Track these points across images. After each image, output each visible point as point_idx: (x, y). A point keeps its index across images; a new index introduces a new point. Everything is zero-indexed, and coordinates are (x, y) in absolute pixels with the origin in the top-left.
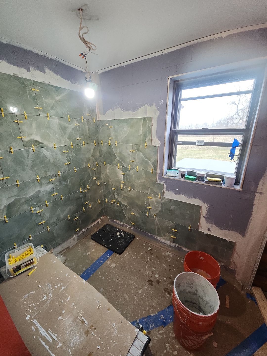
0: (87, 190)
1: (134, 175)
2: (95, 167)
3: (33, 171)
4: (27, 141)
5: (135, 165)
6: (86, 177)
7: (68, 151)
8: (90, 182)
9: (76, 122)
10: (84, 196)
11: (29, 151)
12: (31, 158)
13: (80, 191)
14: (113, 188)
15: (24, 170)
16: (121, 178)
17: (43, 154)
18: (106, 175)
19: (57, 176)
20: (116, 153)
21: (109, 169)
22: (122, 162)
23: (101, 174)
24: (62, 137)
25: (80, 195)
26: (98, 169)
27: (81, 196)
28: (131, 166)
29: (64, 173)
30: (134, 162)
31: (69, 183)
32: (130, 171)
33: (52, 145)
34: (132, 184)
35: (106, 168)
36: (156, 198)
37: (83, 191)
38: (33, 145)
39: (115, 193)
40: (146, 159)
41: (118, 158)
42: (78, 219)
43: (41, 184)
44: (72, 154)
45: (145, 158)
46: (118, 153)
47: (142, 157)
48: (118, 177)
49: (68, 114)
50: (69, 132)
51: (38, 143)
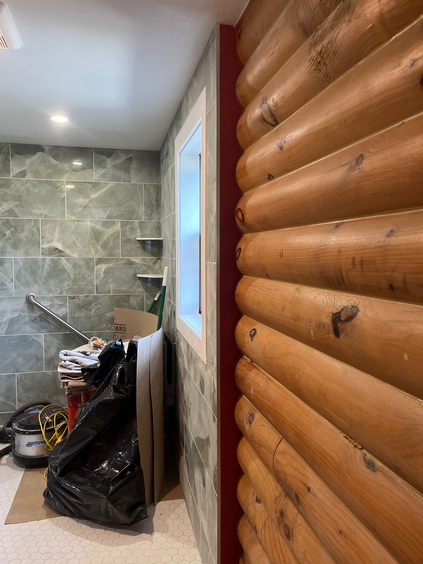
4: (46, 248)
9: (119, 224)
11: (46, 260)
12: (46, 269)
15: (35, 281)
17: (62, 265)
19: (77, 298)
24: (93, 245)
29: (87, 296)
31: (94, 313)
33: (76, 255)
50: (105, 238)
51: (58, 252)
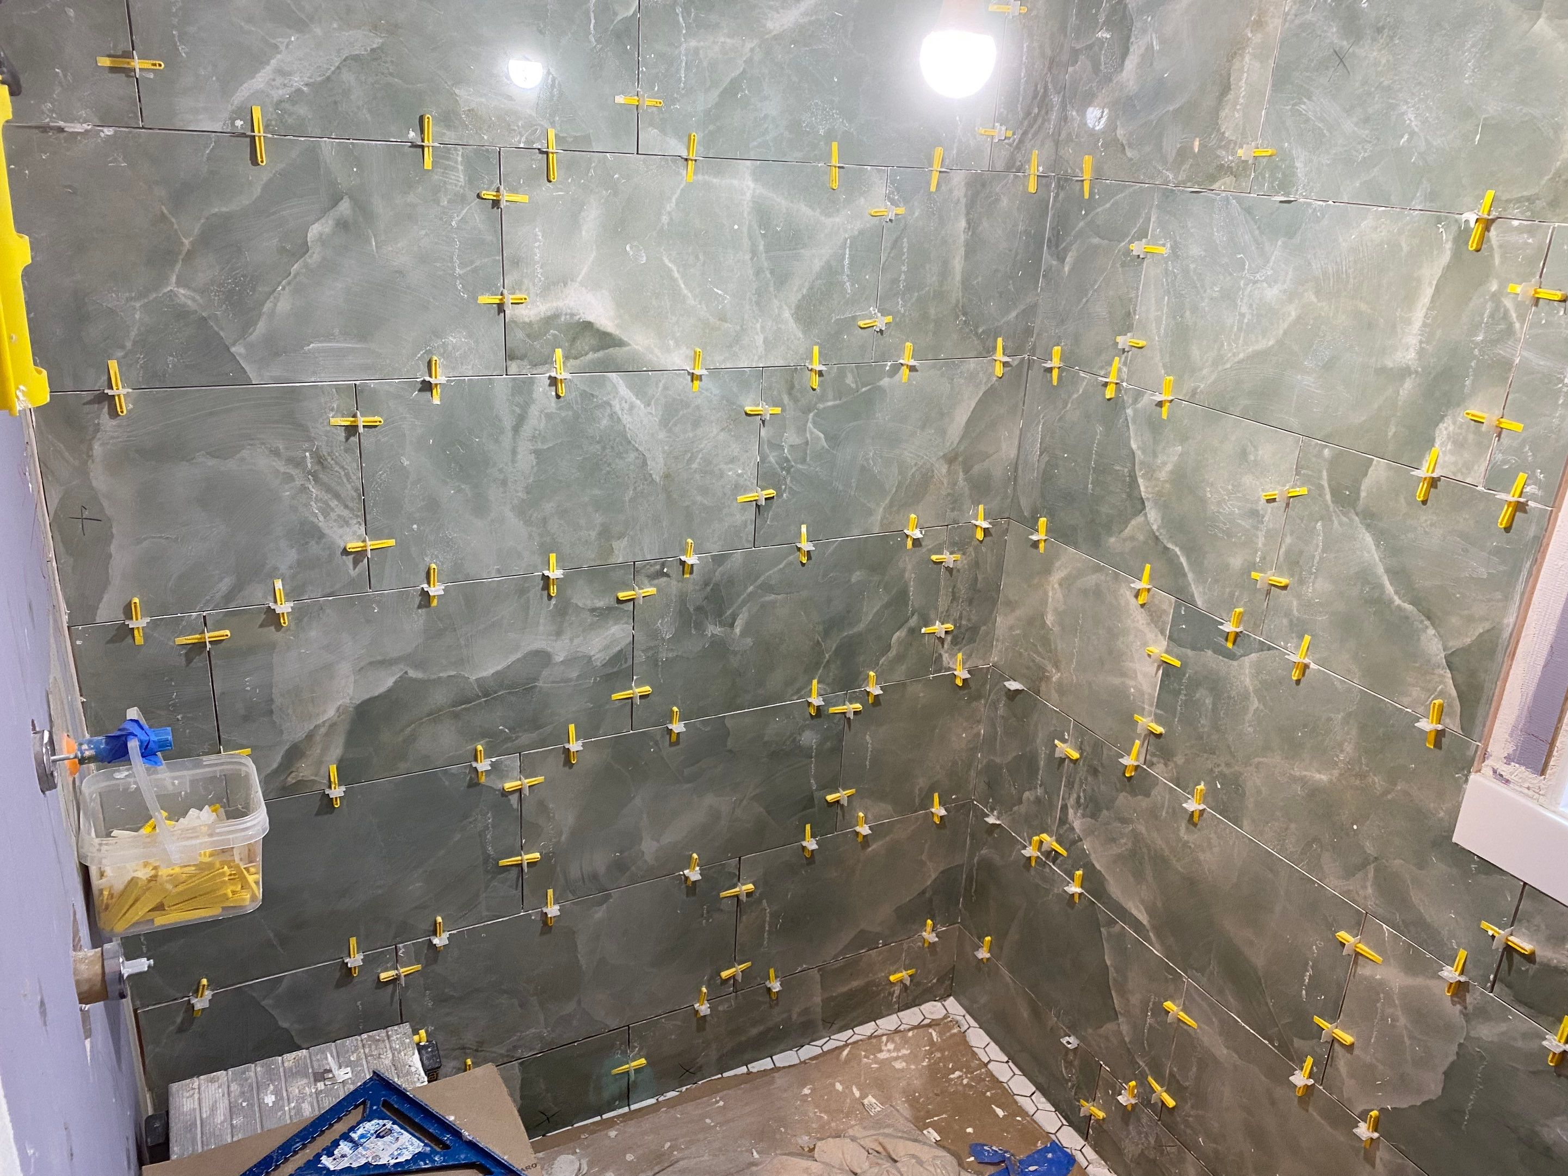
0: (858, 706)
1: (1255, 704)
2: (958, 546)
3: (528, 523)
4: (530, 324)
5: (1285, 621)
6: (870, 610)
7: (777, 410)
8: (892, 653)
9: (880, 189)
10: (829, 744)
11: (530, 392)
12: (534, 437)
13: (809, 704)
14: (1064, 741)
15: (480, 506)
16: (1146, 688)
17: (612, 415)
18: (1036, 621)
19: (675, 571)
20: (1150, 473)
21: (1066, 583)
22: (1183, 560)
23: (994, 602)
24: (758, 303)
25: (802, 730)
26: (976, 564)
27: (809, 738)
28: (1254, 618)
29: (719, 560)
30: (1285, 588)
31: (744, 633)
32: (1231, 656)
33: (677, 359)
34: (1226, 771)
35: (1047, 570)
36: (1419, 981)
37: (828, 703)
38: (559, 353)
39: (1070, 785)
40: (1397, 601)
41: (1153, 515)
42: (749, 894)
43: (563, 610)
44: (802, 430)
45: (1389, 589)
46: (1163, 475)
47: (1364, 576)
48: (1123, 674)
49: (830, 136)
50: (817, 265)
51: (593, 342)
